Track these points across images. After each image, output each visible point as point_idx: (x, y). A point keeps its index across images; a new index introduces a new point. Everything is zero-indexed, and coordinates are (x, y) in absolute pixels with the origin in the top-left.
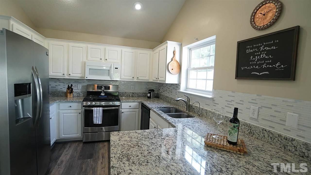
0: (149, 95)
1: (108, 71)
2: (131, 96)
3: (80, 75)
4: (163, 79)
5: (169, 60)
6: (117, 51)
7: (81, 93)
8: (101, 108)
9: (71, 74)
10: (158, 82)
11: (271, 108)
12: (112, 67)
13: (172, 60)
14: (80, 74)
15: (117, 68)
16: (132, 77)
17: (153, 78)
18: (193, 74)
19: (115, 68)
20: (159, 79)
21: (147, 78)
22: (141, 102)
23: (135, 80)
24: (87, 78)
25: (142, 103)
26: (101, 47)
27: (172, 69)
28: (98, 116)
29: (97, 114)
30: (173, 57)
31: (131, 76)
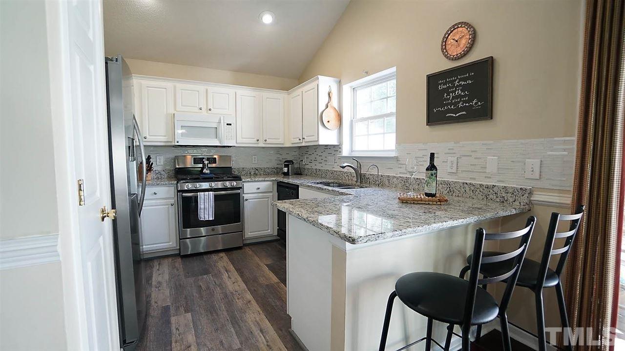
0: (286, 170)
1: (214, 130)
2: (252, 173)
3: (163, 139)
4: (314, 138)
5: (322, 107)
6: (228, 95)
7: (163, 173)
8: (211, 193)
9: (148, 137)
10: (303, 144)
11: (471, 156)
12: (222, 121)
13: (327, 107)
14: (165, 136)
15: (230, 125)
16: (256, 139)
17: (292, 140)
18: (360, 128)
19: (227, 124)
20: (305, 140)
21: (280, 140)
22: (275, 180)
23: (261, 145)
24: (178, 142)
25: (277, 182)
26: (201, 87)
27: (328, 122)
28: (208, 206)
29: (204, 203)
30: (329, 102)
31: (254, 138)
